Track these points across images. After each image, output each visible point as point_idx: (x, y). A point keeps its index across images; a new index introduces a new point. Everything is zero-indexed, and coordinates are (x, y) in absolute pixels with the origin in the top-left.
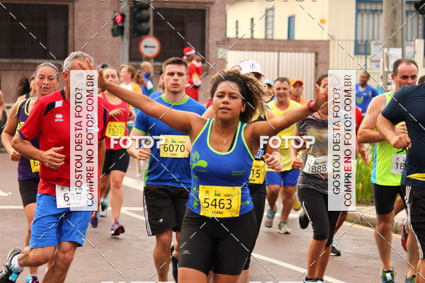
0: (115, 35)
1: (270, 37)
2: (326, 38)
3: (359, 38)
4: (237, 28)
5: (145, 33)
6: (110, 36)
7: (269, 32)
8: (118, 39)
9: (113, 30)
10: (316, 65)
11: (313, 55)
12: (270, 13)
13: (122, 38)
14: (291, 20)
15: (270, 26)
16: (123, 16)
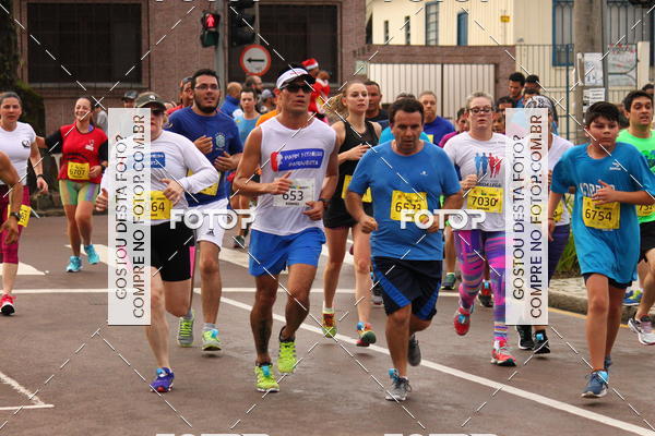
0: (205, 45)
1: (433, 43)
2: (510, 42)
3: (559, 42)
4: (387, 31)
5: (249, 41)
6: (200, 46)
7: (432, 36)
8: (211, 49)
9: (202, 38)
10: (496, 81)
11: (492, 67)
12: (433, 10)
13: (216, 48)
14: (462, 18)
15: (432, 27)
16: (217, 17)
